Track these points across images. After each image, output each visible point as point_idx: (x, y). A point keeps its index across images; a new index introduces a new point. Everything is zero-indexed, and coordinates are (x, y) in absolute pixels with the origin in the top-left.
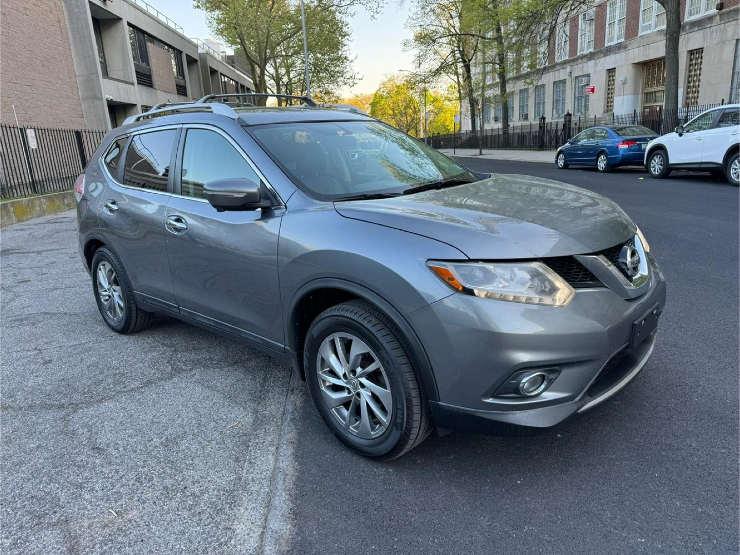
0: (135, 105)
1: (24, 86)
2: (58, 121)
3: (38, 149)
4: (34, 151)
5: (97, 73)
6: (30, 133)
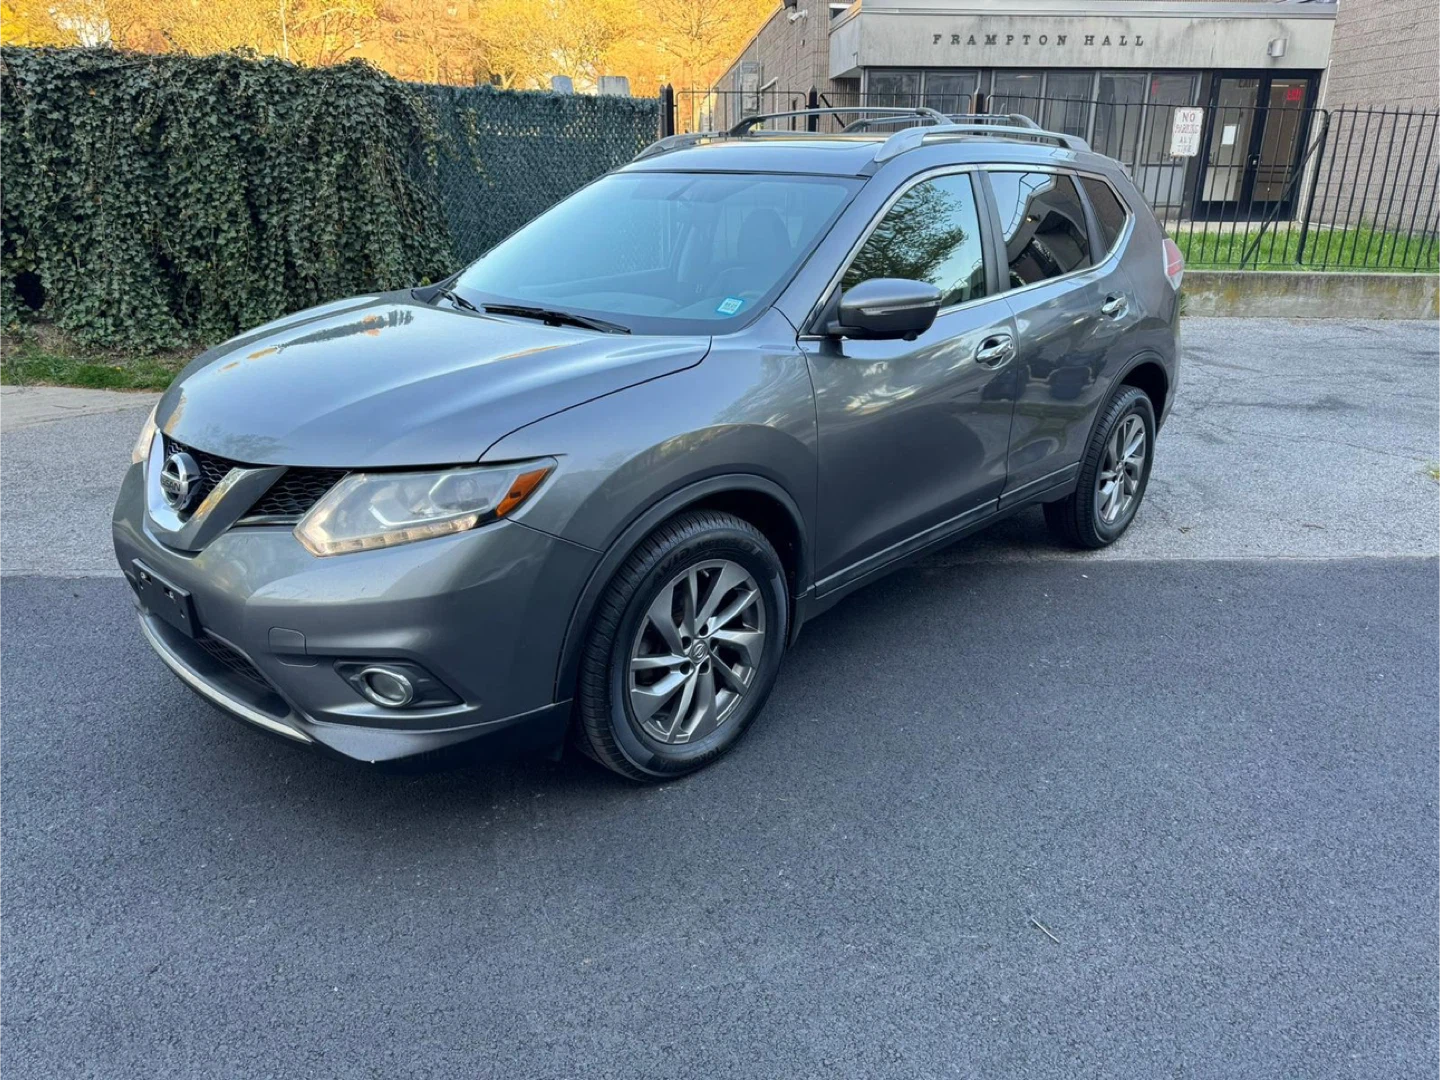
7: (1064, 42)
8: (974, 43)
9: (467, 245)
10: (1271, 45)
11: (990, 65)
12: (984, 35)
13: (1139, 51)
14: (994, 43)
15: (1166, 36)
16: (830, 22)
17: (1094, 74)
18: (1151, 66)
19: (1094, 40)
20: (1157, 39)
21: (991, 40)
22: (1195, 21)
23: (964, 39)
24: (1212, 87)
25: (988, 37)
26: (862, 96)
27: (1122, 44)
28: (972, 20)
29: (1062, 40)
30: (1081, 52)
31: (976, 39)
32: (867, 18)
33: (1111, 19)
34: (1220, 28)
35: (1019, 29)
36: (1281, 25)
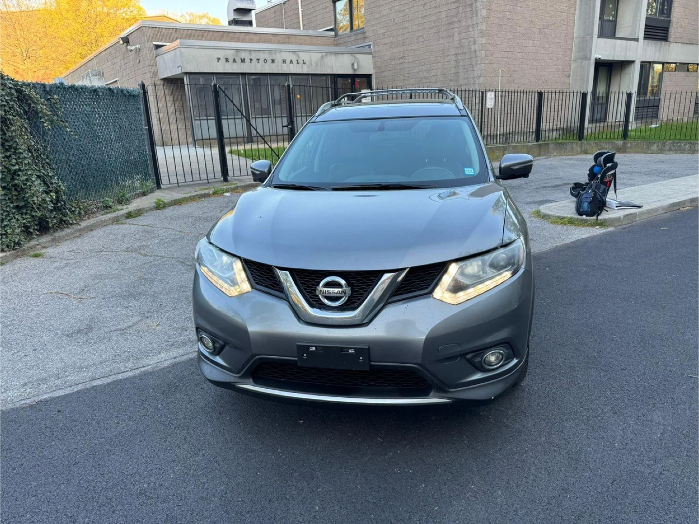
0: (632, 62)
1: (515, 53)
2: (541, 82)
3: (493, 110)
4: (490, 110)
5: (592, 34)
6: (490, 96)
7: (274, 62)
8: (236, 62)
9: (62, 173)
10: (353, 65)
11: (245, 72)
12: (239, 58)
13: (305, 67)
14: (245, 62)
15: (314, 60)
16: (155, 51)
17: (288, 76)
18: (310, 72)
19: (286, 61)
20: (311, 61)
21: (243, 61)
22: (324, 54)
23: (231, 60)
24: (335, 82)
25: (241, 59)
26: (186, 86)
27: (298, 63)
28: (233, 51)
29: (273, 61)
30: (282, 66)
31: (236, 60)
32: (183, 50)
33: (291, 53)
34: (333, 57)
35: (254, 56)
36: (354, 56)
